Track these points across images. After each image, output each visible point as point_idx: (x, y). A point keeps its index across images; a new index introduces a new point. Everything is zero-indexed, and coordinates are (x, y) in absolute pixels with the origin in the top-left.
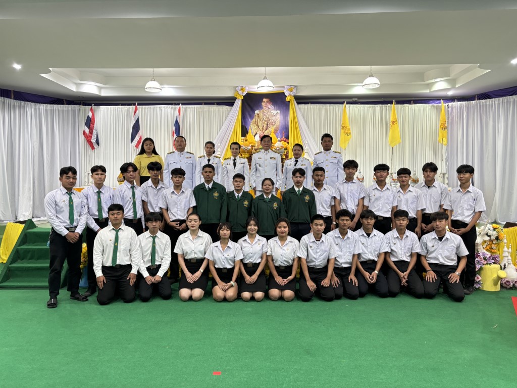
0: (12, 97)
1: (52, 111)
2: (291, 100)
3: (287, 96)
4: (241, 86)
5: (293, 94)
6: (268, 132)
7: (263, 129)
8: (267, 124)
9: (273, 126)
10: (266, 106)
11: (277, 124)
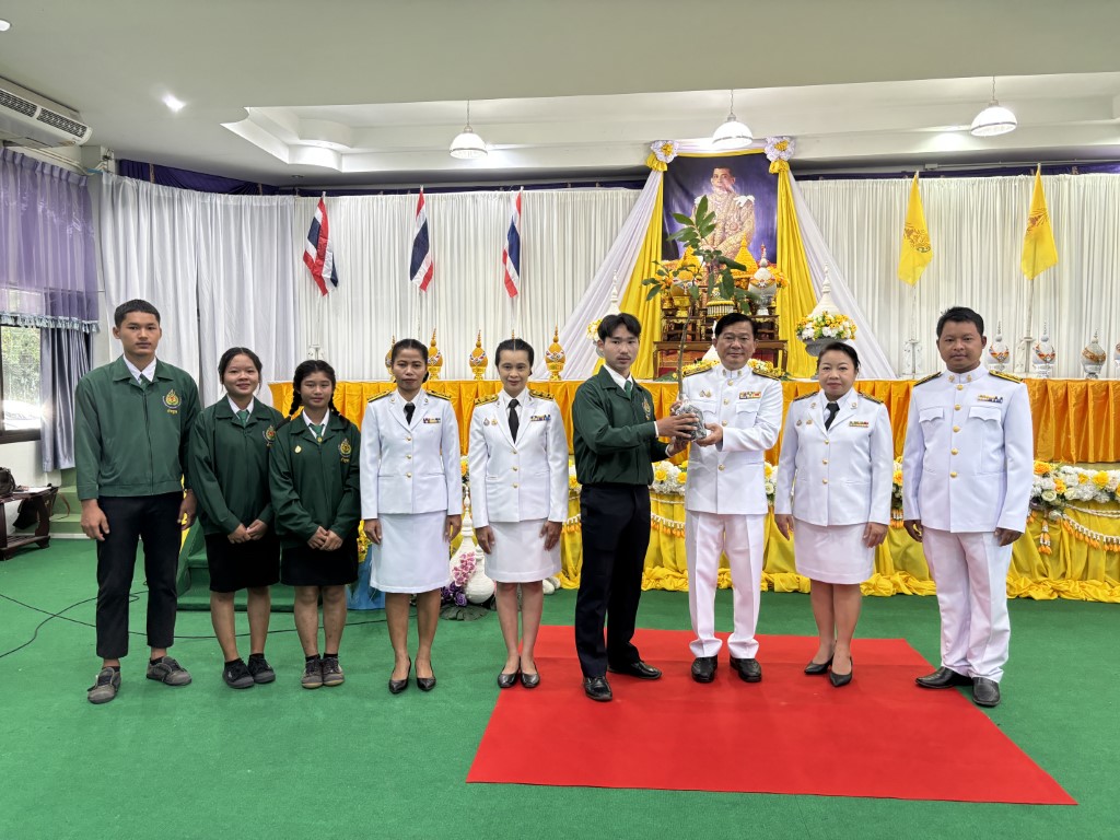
0: (152, 177)
1: (239, 209)
2: (782, 170)
3: (771, 161)
4: (663, 141)
5: (786, 155)
6: (726, 247)
7: (713, 240)
8: (724, 228)
9: (737, 232)
10: (721, 186)
11: (748, 226)
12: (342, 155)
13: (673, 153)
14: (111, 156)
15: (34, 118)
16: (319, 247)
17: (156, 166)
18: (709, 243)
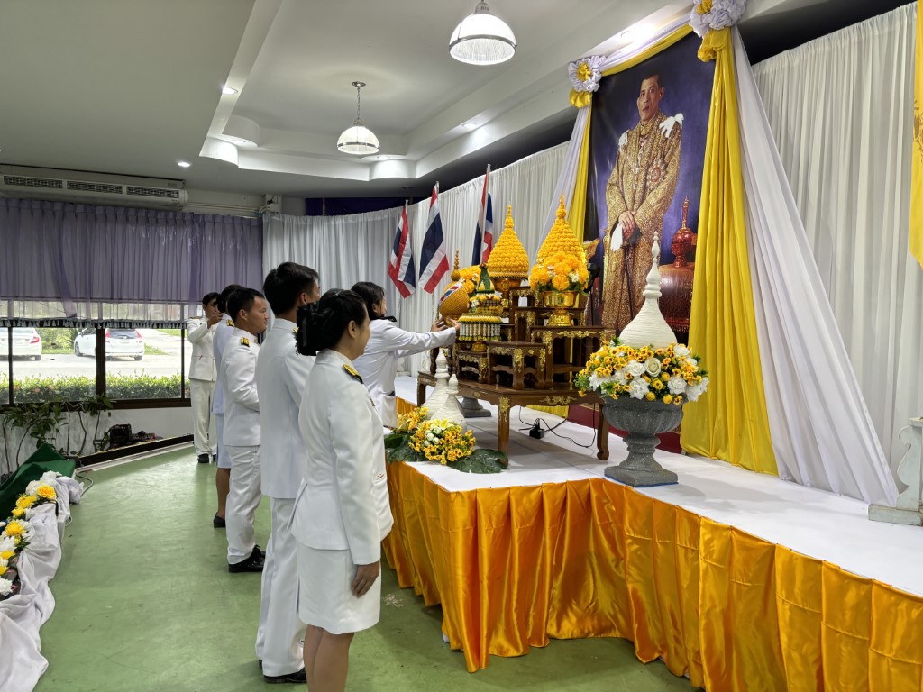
0: (324, 210)
2: (718, 50)
3: (701, 39)
4: (575, 63)
5: (715, 19)
6: (645, 211)
7: (633, 201)
8: (646, 180)
9: (658, 184)
10: (647, 108)
11: (672, 171)
12: (416, 162)
13: (591, 76)
14: (274, 200)
15: (124, 194)
16: (399, 253)
17: (326, 199)
18: (629, 207)
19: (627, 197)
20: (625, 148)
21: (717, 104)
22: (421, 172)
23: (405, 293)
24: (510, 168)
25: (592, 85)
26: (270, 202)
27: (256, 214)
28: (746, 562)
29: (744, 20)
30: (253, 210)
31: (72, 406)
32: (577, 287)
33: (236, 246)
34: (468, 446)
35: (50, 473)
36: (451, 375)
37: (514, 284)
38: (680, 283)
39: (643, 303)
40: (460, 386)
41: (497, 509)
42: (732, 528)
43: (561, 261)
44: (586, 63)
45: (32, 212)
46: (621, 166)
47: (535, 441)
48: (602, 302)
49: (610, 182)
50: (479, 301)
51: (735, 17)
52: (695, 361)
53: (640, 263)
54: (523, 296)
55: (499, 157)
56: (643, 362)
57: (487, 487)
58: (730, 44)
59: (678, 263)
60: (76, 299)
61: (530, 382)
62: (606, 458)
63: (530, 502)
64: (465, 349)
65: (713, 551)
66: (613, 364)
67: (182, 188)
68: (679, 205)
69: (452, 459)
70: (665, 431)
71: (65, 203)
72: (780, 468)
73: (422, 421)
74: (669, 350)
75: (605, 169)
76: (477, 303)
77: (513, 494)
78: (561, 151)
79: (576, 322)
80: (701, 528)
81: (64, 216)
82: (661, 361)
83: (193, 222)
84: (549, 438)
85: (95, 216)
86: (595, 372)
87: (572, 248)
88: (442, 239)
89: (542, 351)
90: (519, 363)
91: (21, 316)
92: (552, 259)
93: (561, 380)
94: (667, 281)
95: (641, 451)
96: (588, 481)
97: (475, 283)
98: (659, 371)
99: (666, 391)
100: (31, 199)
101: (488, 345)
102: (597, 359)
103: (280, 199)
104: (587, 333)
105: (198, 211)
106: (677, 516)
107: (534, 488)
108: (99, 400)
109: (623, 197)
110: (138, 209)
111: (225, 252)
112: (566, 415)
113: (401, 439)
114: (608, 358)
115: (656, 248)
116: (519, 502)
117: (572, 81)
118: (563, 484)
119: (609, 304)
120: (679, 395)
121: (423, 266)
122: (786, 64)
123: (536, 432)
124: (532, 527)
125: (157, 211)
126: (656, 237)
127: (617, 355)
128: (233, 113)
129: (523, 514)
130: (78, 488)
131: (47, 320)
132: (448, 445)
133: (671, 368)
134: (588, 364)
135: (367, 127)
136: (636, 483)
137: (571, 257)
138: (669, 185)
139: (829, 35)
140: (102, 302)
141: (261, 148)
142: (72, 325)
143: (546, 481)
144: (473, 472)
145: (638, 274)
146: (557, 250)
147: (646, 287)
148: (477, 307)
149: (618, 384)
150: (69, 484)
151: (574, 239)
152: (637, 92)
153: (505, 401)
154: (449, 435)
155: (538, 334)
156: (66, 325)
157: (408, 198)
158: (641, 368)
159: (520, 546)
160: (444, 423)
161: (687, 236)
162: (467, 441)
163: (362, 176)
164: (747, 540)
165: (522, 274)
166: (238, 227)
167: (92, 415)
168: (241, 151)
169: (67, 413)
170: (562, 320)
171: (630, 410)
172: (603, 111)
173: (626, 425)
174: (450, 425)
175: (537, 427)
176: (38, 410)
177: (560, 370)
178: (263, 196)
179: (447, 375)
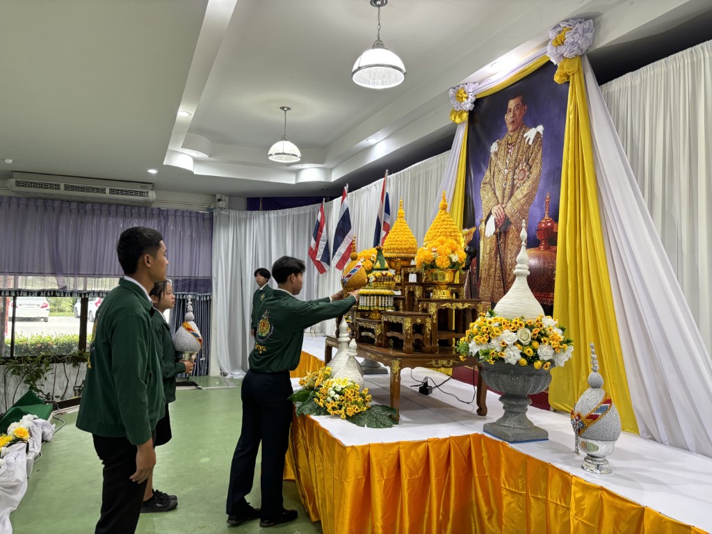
0: (261, 206)
2: (571, 74)
3: (556, 66)
4: (454, 88)
5: (568, 49)
6: (513, 205)
7: (503, 197)
8: (513, 180)
9: (524, 182)
10: (513, 122)
11: (535, 171)
12: (332, 169)
13: (467, 98)
14: (222, 199)
15: (107, 194)
16: (317, 239)
17: (263, 198)
18: (500, 201)
19: (499, 193)
20: (496, 154)
21: (571, 117)
22: (335, 177)
23: (322, 270)
24: (404, 173)
25: (468, 105)
26: (220, 200)
27: (208, 209)
28: (616, 522)
29: (592, 50)
30: (206, 206)
31: (58, 359)
32: (457, 266)
33: (192, 233)
34: (365, 402)
35: (29, 415)
36: (351, 339)
37: (405, 263)
38: (544, 263)
39: (513, 280)
40: (359, 349)
41: (388, 463)
42: (602, 489)
43: (442, 244)
44: (463, 88)
45: (37, 208)
46: (492, 169)
47: (424, 397)
48: (479, 279)
49: (483, 181)
50: (376, 277)
51: (584, 47)
52: (561, 331)
53: (510, 246)
54: (412, 273)
55: (395, 164)
56: (515, 332)
57: (380, 442)
58: (581, 69)
59: (542, 247)
60: (66, 275)
61: (418, 346)
62: (485, 415)
63: (418, 455)
64: (364, 317)
65: (584, 509)
66: (489, 333)
67: (152, 189)
68: (542, 199)
69: (350, 414)
70: (536, 393)
71: (62, 201)
72: (641, 428)
73: (326, 379)
74: (538, 321)
75: (479, 171)
76: (374, 279)
77: (403, 448)
78: (444, 158)
79: (457, 296)
80: (573, 486)
81: (61, 211)
82: (531, 331)
83: (159, 215)
84: (436, 394)
85: (85, 211)
86: (474, 340)
87: (453, 234)
88: (350, 228)
89: (428, 320)
90: (408, 330)
91: (24, 288)
92: (435, 243)
93: (445, 344)
94: (534, 262)
95: (515, 410)
96: (468, 436)
97: (373, 262)
98: (530, 340)
99: (536, 357)
100: (36, 199)
101: (382, 314)
102: (475, 329)
103: (227, 198)
104: (466, 305)
105: (164, 207)
106: (550, 473)
107: (420, 443)
108: (80, 355)
109: (495, 193)
110: (118, 205)
111: (183, 239)
112: (450, 373)
113: (308, 395)
114: (485, 327)
115: (524, 234)
116: (407, 456)
117: (452, 102)
118: (446, 439)
119: (485, 280)
120: (548, 361)
121: (335, 250)
122: (629, 83)
123: (425, 389)
124: (420, 478)
125: (132, 207)
126: (524, 225)
127: (493, 325)
128: (188, 131)
129: (411, 466)
130: (50, 430)
131: (43, 291)
132: (347, 402)
133: (540, 337)
134: (468, 332)
135: (291, 142)
136: (512, 439)
137: (451, 241)
138: (533, 183)
139: (666, 59)
140: (86, 277)
141: (211, 159)
142: (62, 294)
143: (431, 437)
144: (368, 426)
145: (509, 256)
146: (439, 236)
147: (516, 266)
148: (374, 282)
149: (494, 351)
150: (43, 426)
151: (454, 227)
152: (504, 109)
153: (396, 363)
154: (348, 393)
155: (425, 305)
156: (58, 294)
157: (325, 197)
158: (514, 337)
159: (409, 495)
160: (345, 381)
161: (549, 224)
162: (363, 398)
163: (290, 180)
164: (618, 501)
165: (412, 255)
166: (194, 220)
167: (74, 366)
168: (196, 161)
169: (54, 365)
170: (443, 294)
171: (506, 373)
172: (478, 126)
173: (502, 387)
174: (350, 384)
175: (426, 384)
176: (32, 362)
177: (444, 336)
178: (214, 196)
179: (348, 339)
